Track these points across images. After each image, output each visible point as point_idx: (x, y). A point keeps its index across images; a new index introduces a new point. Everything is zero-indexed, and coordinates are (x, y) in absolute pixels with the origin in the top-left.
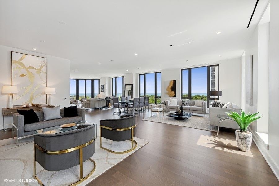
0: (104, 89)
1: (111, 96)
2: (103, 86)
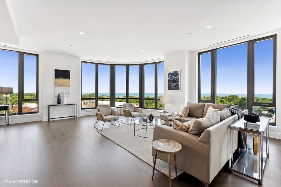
2: (175, 74)
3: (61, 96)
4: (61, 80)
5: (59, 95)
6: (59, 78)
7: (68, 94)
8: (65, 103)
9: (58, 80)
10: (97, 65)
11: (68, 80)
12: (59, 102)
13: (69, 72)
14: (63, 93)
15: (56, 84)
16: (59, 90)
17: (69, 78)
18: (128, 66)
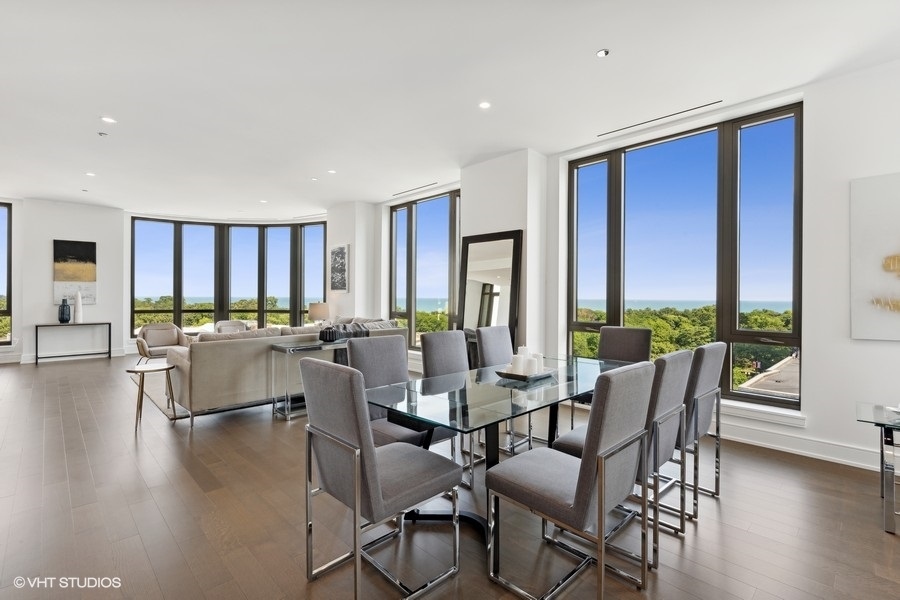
0: (342, 271)
1: (384, 313)
2: (340, 253)
3: (69, 302)
4: (71, 267)
5: (64, 301)
6: (65, 261)
7: (91, 299)
8: (80, 320)
9: (61, 265)
10: (178, 225)
11: (89, 265)
12: (64, 318)
13: (93, 245)
14: (74, 298)
15: (57, 276)
16: (65, 289)
17: (94, 261)
18: (262, 228)
